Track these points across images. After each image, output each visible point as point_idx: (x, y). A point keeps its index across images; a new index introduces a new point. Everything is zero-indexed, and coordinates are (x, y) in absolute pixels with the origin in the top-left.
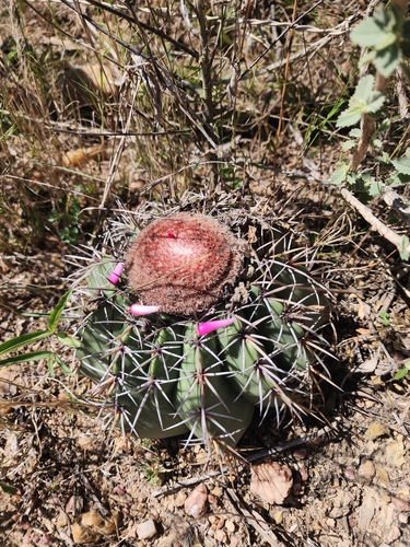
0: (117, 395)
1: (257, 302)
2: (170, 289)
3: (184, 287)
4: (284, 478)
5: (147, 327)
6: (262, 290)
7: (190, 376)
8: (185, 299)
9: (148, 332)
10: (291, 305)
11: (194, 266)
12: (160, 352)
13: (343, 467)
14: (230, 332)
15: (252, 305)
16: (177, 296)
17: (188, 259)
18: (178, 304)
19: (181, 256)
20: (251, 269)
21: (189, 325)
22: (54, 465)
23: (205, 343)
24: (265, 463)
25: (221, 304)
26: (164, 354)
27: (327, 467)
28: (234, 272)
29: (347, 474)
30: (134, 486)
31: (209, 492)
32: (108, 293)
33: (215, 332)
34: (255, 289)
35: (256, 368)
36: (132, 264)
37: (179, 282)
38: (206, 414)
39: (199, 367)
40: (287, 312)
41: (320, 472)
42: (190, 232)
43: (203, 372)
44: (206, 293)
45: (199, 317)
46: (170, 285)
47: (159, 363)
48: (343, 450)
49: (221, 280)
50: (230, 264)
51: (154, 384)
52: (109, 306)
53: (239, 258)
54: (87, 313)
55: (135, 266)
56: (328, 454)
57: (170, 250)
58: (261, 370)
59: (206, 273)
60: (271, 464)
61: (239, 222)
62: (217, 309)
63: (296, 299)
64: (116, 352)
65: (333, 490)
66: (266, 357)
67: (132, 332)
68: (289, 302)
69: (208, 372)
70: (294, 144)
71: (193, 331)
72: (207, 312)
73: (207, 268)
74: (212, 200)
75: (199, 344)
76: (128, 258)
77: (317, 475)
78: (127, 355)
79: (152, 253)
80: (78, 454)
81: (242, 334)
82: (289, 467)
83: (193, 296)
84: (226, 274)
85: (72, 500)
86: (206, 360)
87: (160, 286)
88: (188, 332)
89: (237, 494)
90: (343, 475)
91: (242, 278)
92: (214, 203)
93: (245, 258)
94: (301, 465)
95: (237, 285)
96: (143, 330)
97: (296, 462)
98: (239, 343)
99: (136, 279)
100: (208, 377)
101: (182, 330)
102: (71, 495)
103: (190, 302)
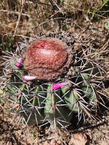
0: (20, 112)
1: (78, 75)
2: (41, 69)
3: (47, 68)
4: (84, 140)
5: (31, 85)
6: (80, 70)
7: (49, 106)
8: (48, 73)
9: (32, 87)
10: (91, 76)
11: (52, 59)
12: (37, 95)
13: (104, 134)
14: (67, 88)
15: (76, 76)
16: (44, 72)
17: (49, 56)
18: (44, 76)
19: (46, 55)
20: (76, 61)
21: (49, 84)
22: (2, 130)
23: (56, 92)
24: (77, 133)
25: (63, 76)
26: (39, 96)
27: (99, 134)
28: (69, 62)
29: (106, 136)
30: (30, 139)
31: (56, 142)
32: (16, 70)
33: (60, 88)
34: (77, 70)
35: (77, 102)
36: (25, 58)
37: (45, 66)
38: (56, 120)
39: (53, 102)
40: (90, 79)
41: (96, 136)
42: (50, 44)
43: (55, 104)
44: (56, 71)
45: (54, 81)
46: (41, 67)
47: (36, 100)
48: (105, 128)
49: (63, 65)
50: (67, 59)
51: (35, 108)
52: (16, 76)
53: (71, 56)
54: (8, 78)
55: (26, 59)
56: (100, 129)
57: (41, 52)
58: (79, 103)
59: (57, 62)
60: (79, 134)
61: (71, 41)
62: (61, 78)
63: (93, 74)
64: (19, 95)
65: (100, 142)
66: (81, 98)
67: (25, 87)
68: (91, 75)
69: (57, 104)
70: (85, 22)
71: (51, 87)
72: (57, 79)
73: (57, 60)
74: (59, 33)
75: (53, 93)
76: (24, 56)
77: (95, 136)
78: (24, 96)
79: (33, 53)
80: (10, 127)
81: (72, 88)
82: (86, 134)
83: (51, 72)
84: (65, 63)
85: (8, 142)
86: (56, 99)
87: (36, 68)
88: (49, 87)
89: (66, 142)
90: (105, 137)
91: (72, 65)
92: (60, 34)
93: (73, 56)
94: (90, 133)
95: (70, 68)
96: (29, 87)
97: (88, 132)
98: (70, 92)
99: (27, 65)
100: (57, 106)
101: (46, 87)
102: (8, 140)
103: (49, 75)
